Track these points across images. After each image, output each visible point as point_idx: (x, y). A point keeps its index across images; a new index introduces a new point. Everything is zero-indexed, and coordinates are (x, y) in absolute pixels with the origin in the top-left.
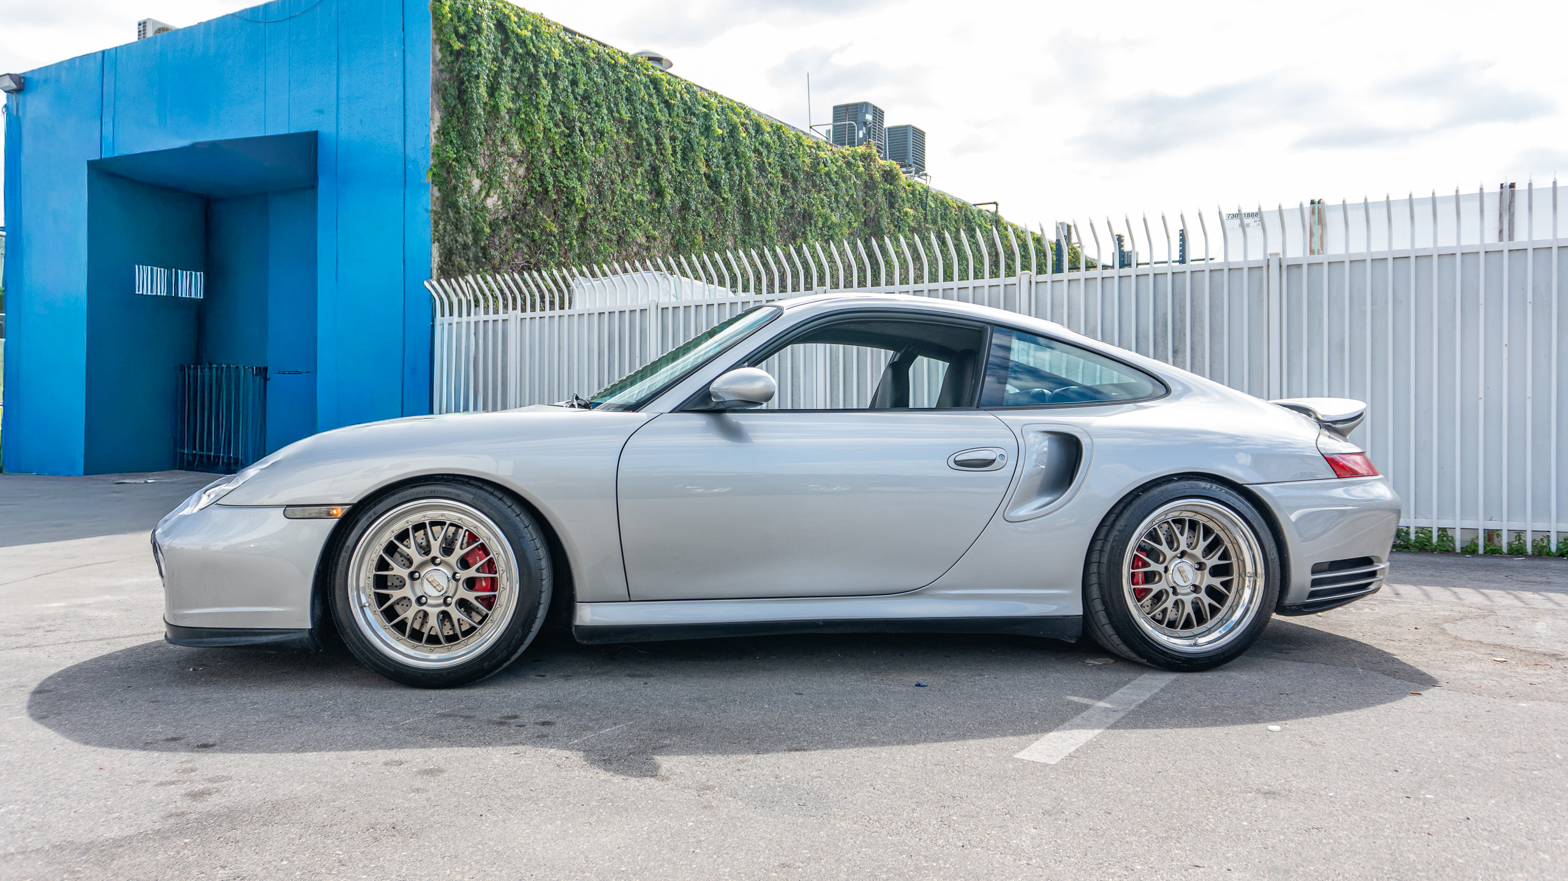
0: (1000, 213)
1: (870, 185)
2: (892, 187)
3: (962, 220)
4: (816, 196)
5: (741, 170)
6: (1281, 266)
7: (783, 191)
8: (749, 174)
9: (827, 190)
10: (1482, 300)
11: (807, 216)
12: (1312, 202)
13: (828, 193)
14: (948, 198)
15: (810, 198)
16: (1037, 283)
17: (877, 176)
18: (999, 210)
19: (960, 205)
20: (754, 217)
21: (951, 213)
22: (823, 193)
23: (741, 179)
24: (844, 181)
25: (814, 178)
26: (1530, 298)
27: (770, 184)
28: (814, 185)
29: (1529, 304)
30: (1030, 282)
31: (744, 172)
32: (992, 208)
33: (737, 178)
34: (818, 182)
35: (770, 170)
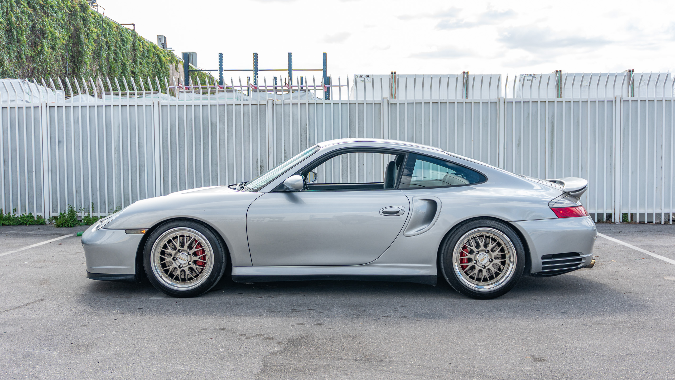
0: (136, 31)
1: (72, 14)
2: (84, 15)
3: (119, 35)
4: (46, 20)
5: (7, 2)
6: (388, 103)
7: (29, 16)
8: (11, 6)
9: (52, 16)
10: (464, 122)
11: (43, 33)
12: (392, 73)
13: (52, 18)
14: (111, 21)
15: (43, 21)
16: (276, 104)
17: (78, 7)
18: (135, 29)
19: (117, 26)
20: (15, 33)
21: (113, 30)
22: (50, 18)
23: (7, 10)
24: (61, 11)
25: (44, 8)
26: (481, 122)
27: (23, 12)
28: (45, 13)
29: (481, 124)
30: (273, 104)
31: (9, 4)
32: (131, 27)
33: (5, 8)
34: (47, 11)
35: (22, 3)
